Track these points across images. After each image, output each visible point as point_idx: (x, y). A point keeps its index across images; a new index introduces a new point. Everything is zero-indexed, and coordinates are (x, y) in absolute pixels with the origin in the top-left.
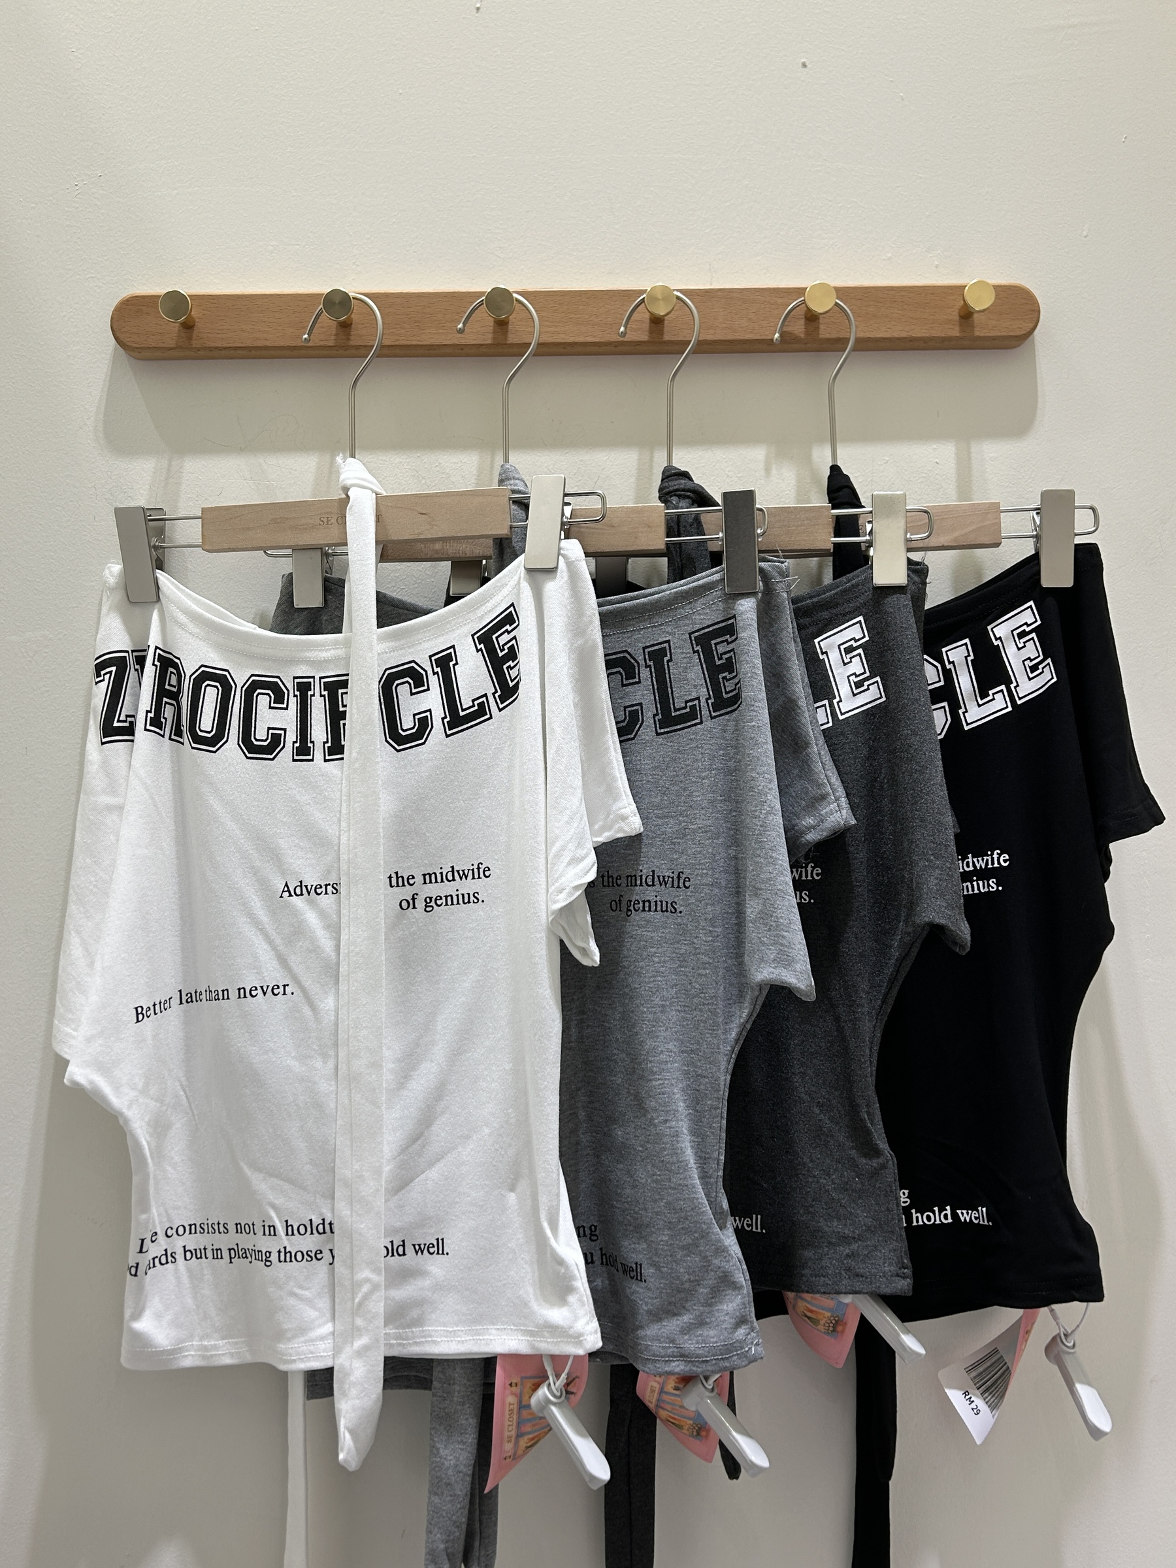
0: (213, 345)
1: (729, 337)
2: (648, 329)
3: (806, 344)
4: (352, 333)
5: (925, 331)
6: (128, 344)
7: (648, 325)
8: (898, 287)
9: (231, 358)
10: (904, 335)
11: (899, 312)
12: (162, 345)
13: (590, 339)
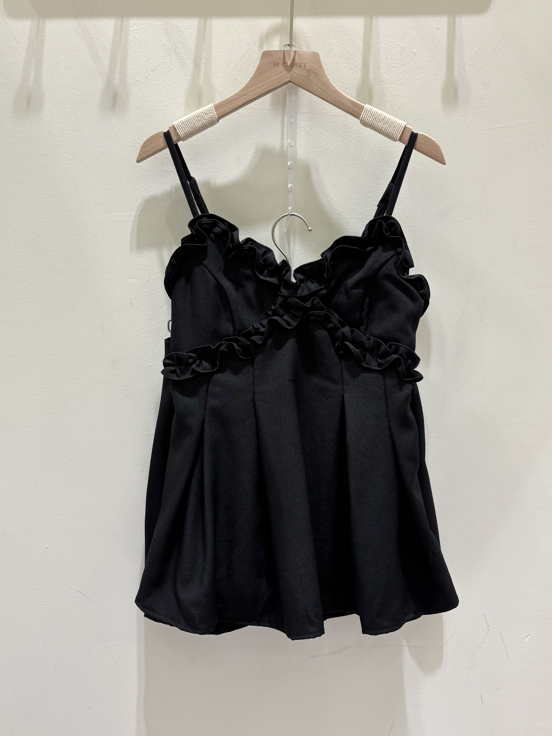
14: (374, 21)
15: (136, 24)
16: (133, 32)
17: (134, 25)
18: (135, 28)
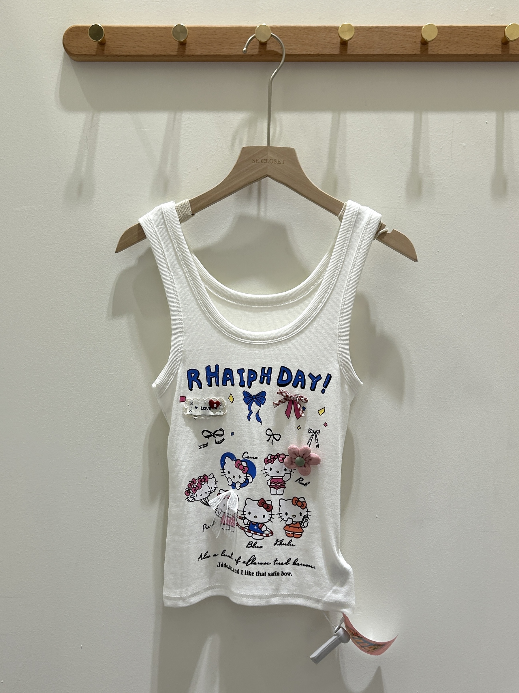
0: (114, 53)
1: (381, 53)
2: (339, 48)
3: (421, 57)
4: (186, 48)
5: (483, 51)
6: (71, 52)
7: (339, 46)
8: (470, 27)
9: (124, 61)
10: (472, 53)
11: (470, 40)
12: (89, 53)
13: (309, 53)
14: (424, 116)
15: (189, 118)
16: (186, 126)
17: (187, 119)
18: (188, 122)
